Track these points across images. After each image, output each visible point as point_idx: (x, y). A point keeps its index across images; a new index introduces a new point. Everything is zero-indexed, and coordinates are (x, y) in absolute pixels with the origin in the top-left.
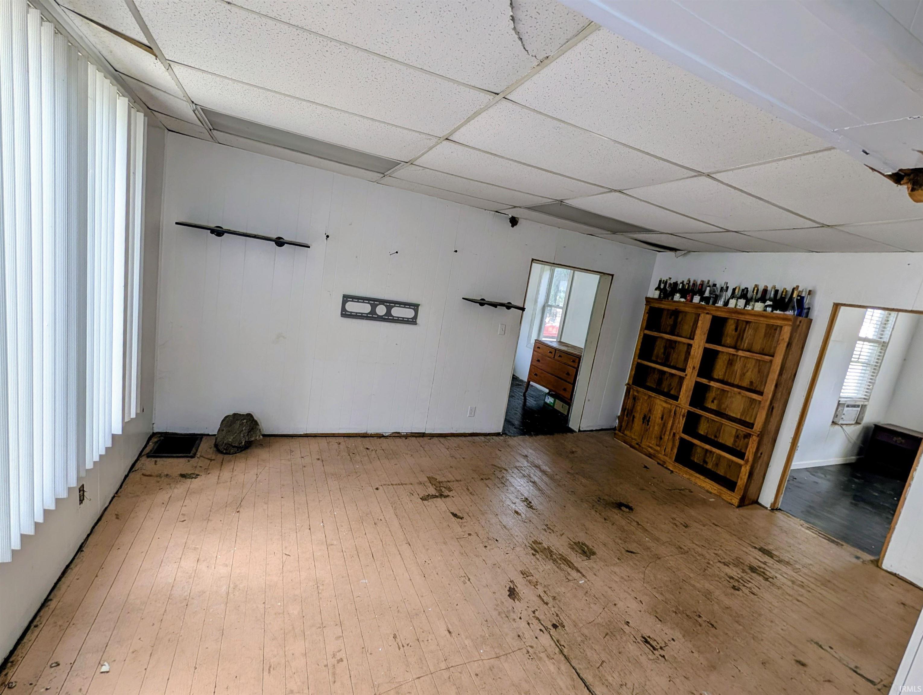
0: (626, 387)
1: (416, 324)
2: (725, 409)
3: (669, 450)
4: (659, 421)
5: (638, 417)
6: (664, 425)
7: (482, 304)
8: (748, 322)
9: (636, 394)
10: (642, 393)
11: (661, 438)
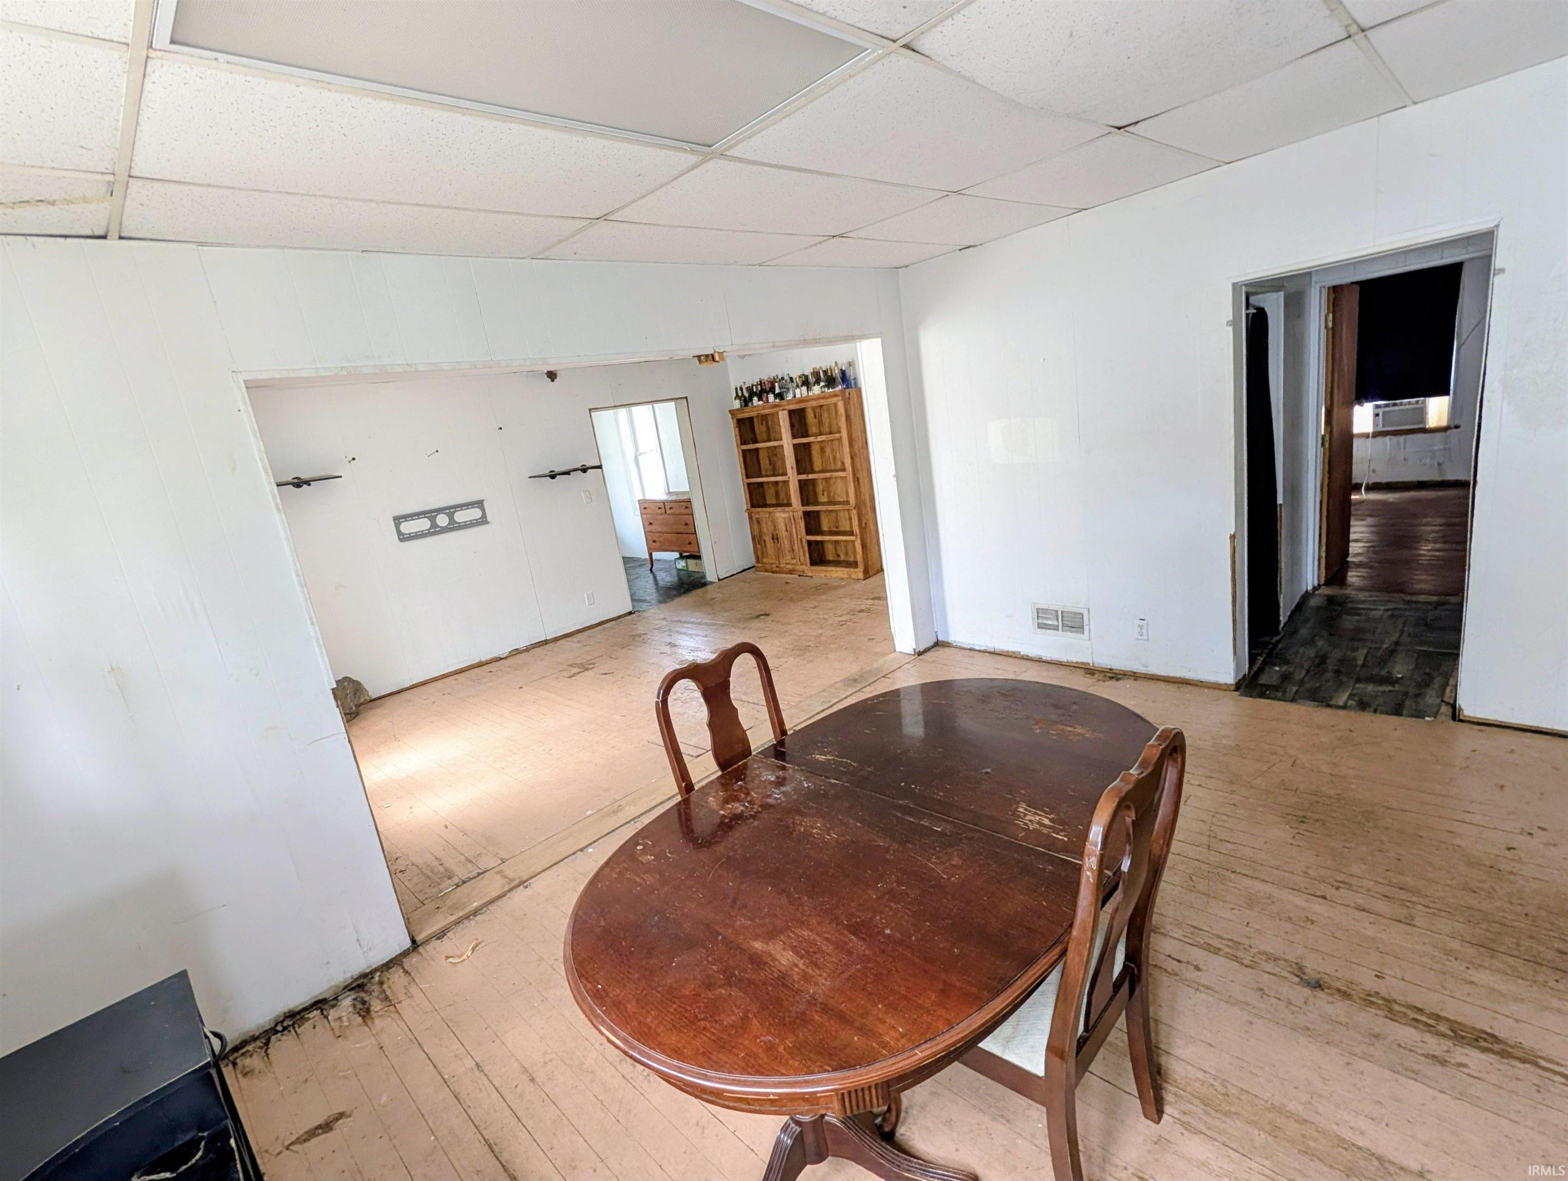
0: (747, 514)
1: (488, 523)
2: (834, 497)
3: (802, 558)
4: (785, 534)
5: (768, 538)
6: (791, 535)
7: (553, 477)
8: (821, 406)
9: (757, 516)
10: (762, 513)
11: (793, 550)
